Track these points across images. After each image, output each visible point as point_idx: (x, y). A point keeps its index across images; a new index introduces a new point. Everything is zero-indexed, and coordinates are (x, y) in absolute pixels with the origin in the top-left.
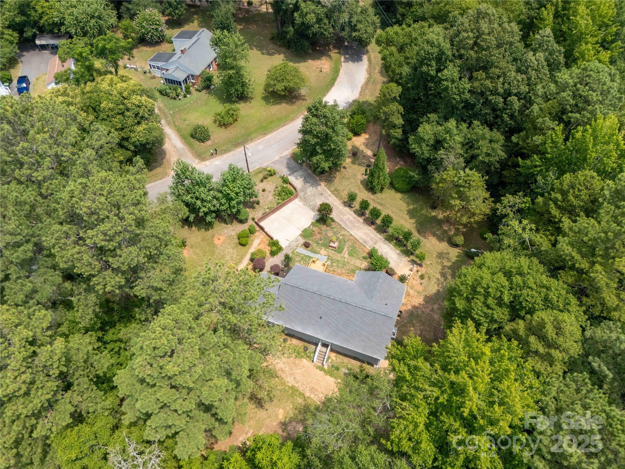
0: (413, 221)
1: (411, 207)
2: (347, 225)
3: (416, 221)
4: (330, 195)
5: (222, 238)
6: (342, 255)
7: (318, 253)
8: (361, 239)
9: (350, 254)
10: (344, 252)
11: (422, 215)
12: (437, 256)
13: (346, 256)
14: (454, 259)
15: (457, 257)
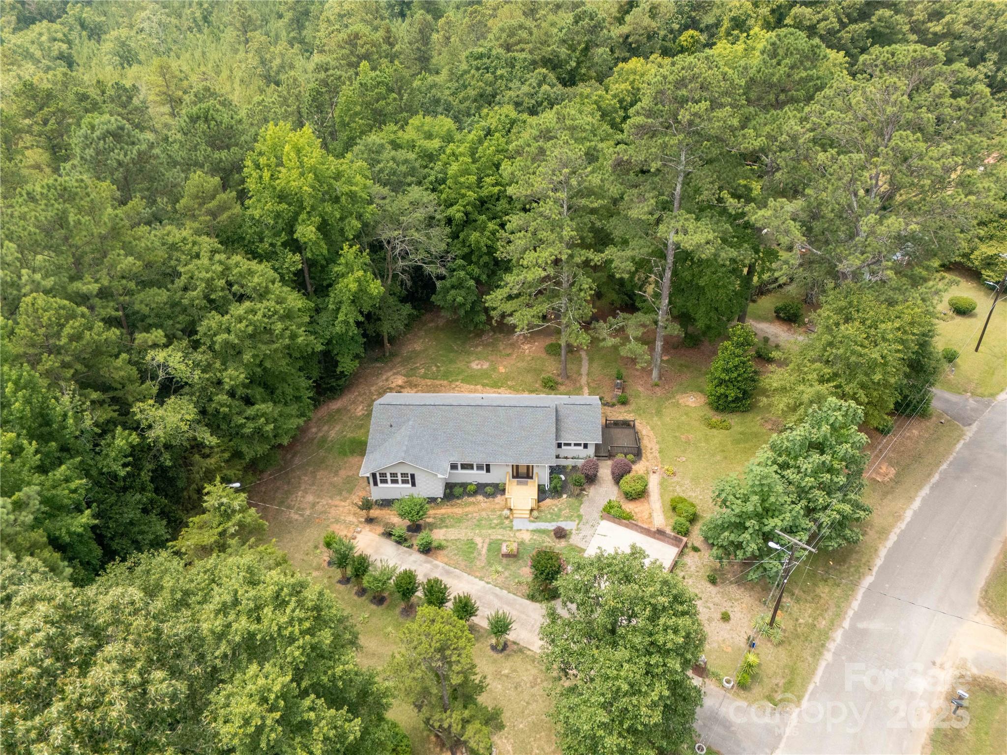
2: (497, 595)
6: (487, 541)
7: (535, 531)
8: (458, 577)
9: (471, 543)
10: (486, 546)
13: (478, 540)
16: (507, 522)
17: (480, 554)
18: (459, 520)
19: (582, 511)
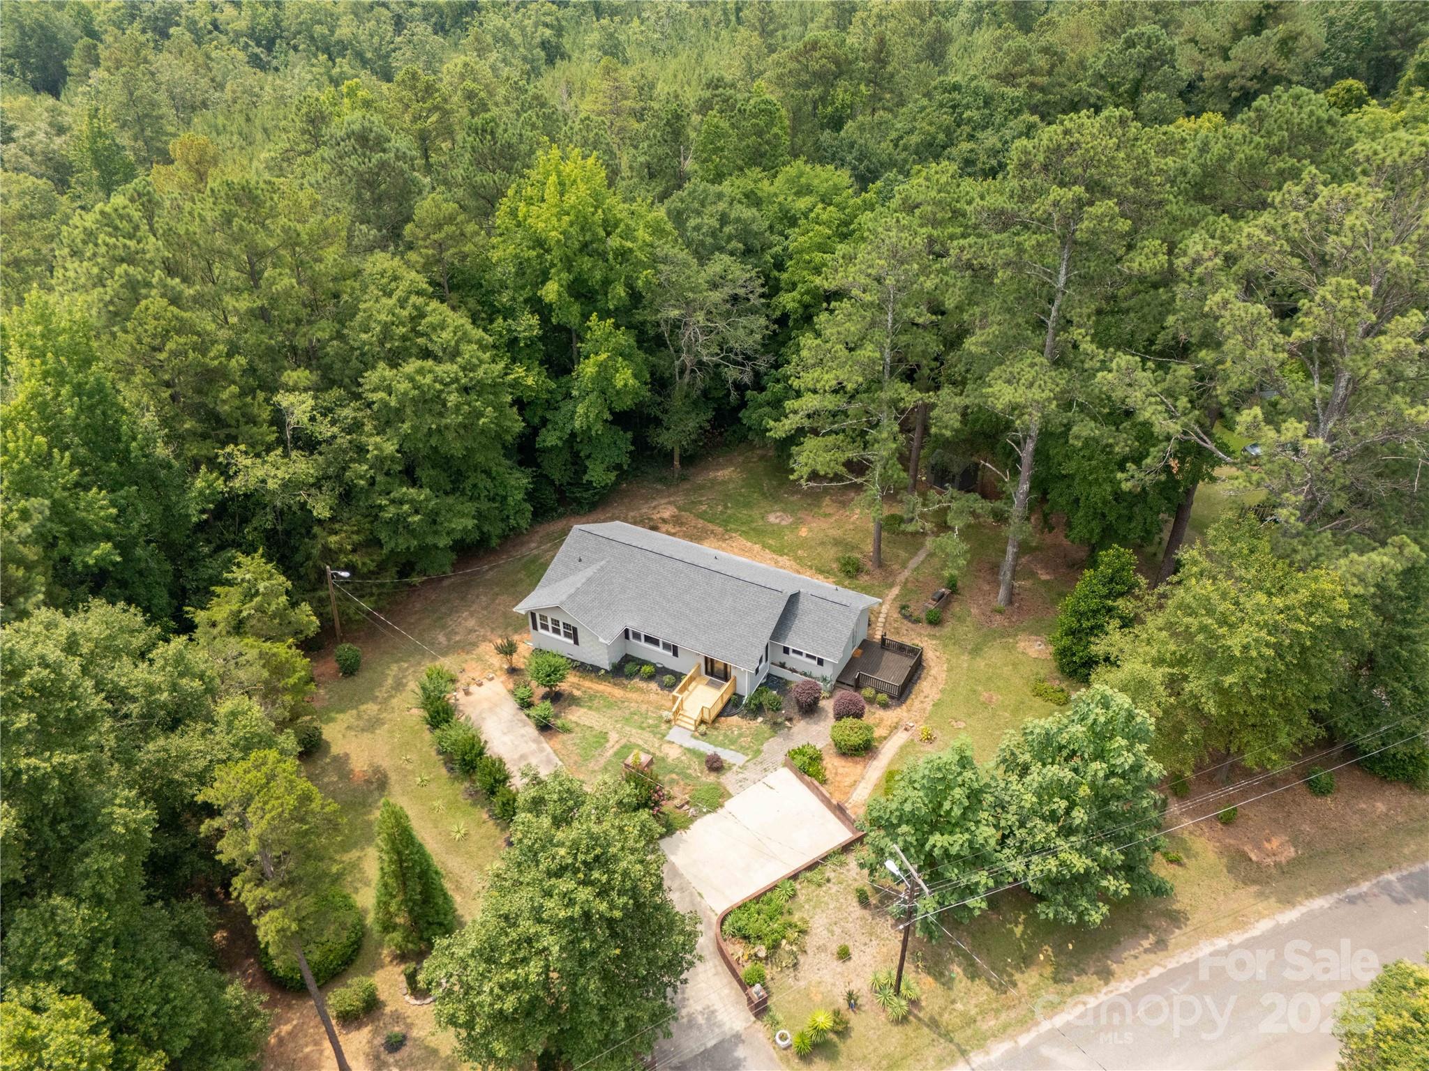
6: (623, 741)
7: (689, 750)
9: (604, 736)
10: (617, 747)
12: (383, 724)
13: (613, 736)
14: (345, 717)
16: (664, 727)
17: (602, 754)
18: (611, 704)
19: (765, 746)
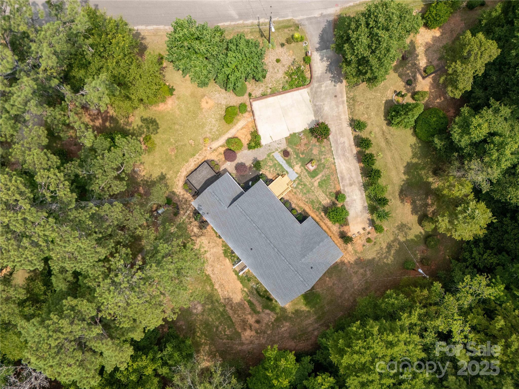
0: (404, 177)
1: (415, 161)
2: (337, 150)
3: (407, 179)
4: (343, 102)
5: (211, 103)
6: (313, 180)
7: (292, 167)
8: (341, 173)
9: (320, 185)
10: (316, 178)
11: (419, 175)
12: (398, 226)
13: (316, 184)
14: (411, 236)
15: (416, 236)
17: (323, 176)
18: (312, 202)
19: (265, 157)
